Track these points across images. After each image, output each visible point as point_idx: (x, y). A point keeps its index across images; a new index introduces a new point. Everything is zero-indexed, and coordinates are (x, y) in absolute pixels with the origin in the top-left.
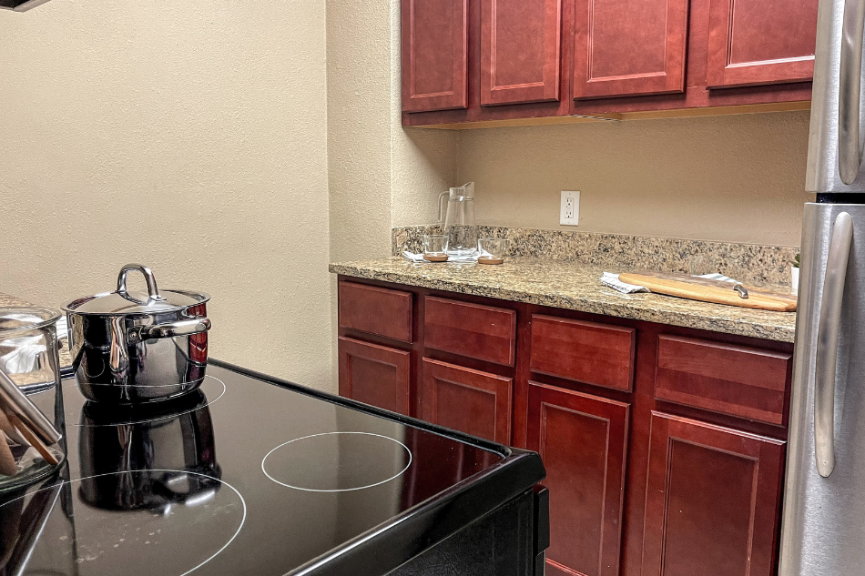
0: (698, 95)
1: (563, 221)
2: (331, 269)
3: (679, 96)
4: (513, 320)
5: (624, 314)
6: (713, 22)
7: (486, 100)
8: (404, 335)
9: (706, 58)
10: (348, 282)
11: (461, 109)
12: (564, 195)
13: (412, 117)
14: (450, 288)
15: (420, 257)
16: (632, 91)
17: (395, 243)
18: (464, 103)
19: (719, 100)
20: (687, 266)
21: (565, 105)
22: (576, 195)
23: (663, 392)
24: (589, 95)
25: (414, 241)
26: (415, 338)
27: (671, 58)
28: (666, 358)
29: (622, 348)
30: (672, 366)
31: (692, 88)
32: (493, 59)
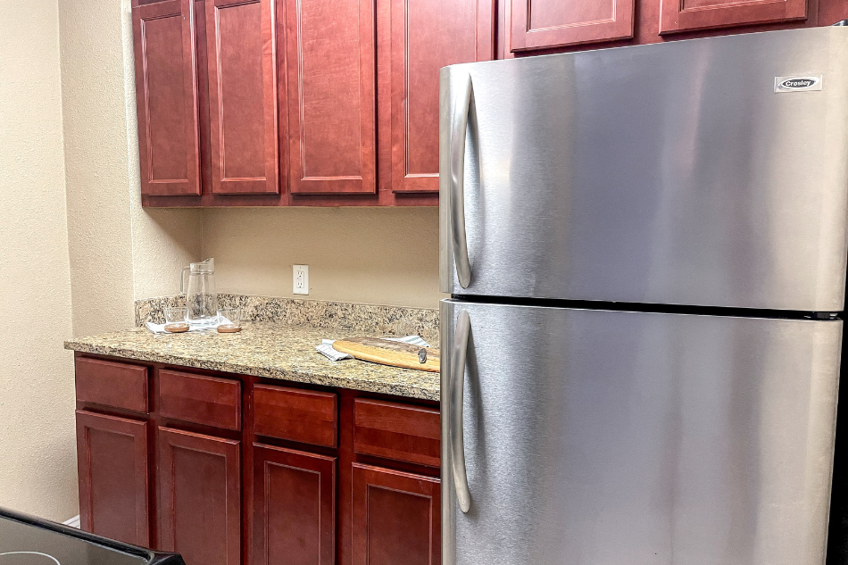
0: (387, 197)
1: (296, 290)
2: (67, 346)
3: (373, 197)
4: (238, 390)
5: (326, 383)
6: (394, 140)
7: (217, 190)
8: (140, 406)
9: (391, 168)
10: (84, 358)
11: (195, 196)
12: (296, 268)
13: (151, 200)
14: (181, 363)
15: (161, 328)
16: (337, 190)
17: (138, 316)
18: (198, 192)
19: (403, 201)
20: (395, 328)
21: (285, 197)
22: (305, 269)
23: (360, 446)
24: (304, 191)
25: (157, 313)
26: (151, 407)
27: (365, 165)
28: (361, 419)
29: (328, 410)
30: (366, 425)
31: (382, 189)
32: (222, 154)
